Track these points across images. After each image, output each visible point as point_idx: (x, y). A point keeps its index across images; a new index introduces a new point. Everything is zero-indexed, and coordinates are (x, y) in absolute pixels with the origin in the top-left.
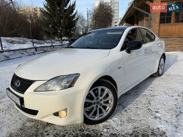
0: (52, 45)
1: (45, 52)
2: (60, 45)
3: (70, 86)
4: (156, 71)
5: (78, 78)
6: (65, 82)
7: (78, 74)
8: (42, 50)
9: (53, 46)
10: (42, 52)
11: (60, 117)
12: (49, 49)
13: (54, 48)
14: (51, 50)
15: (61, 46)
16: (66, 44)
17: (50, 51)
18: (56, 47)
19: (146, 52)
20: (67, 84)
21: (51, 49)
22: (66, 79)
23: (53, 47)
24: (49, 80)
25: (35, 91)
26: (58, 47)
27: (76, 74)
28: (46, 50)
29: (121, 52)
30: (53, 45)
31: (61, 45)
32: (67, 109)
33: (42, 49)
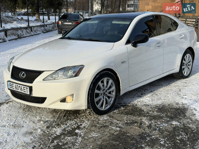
0: (29, 25)
1: (20, 37)
2: (41, 26)
3: (76, 76)
4: (177, 70)
5: (82, 69)
6: (71, 72)
7: (82, 65)
8: (15, 35)
9: (31, 27)
10: (14, 37)
11: (67, 102)
12: (24, 34)
13: (32, 31)
14: (28, 35)
15: (43, 28)
16: (51, 24)
17: (26, 37)
18: (35, 29)
19: (158, 45)
20: (74, 74)
21: (28, 33)
22: (73, 70)
23: (30, 29)
24: (57, 71)
25: (43, 80)
26: (39, 29)
27: (81, 65)
28: (21, 34)
29: (126, 46)
30: (31, 25)
31: (43, 26)
32: (73, 94)
33: (15, 32)
